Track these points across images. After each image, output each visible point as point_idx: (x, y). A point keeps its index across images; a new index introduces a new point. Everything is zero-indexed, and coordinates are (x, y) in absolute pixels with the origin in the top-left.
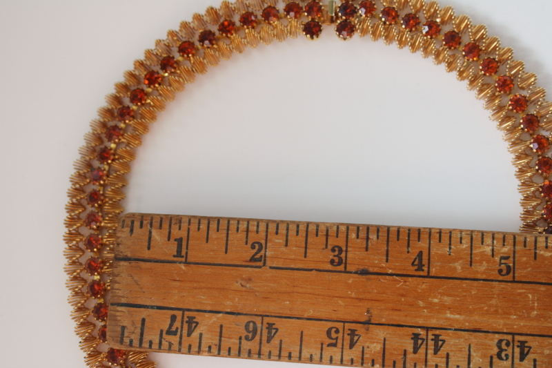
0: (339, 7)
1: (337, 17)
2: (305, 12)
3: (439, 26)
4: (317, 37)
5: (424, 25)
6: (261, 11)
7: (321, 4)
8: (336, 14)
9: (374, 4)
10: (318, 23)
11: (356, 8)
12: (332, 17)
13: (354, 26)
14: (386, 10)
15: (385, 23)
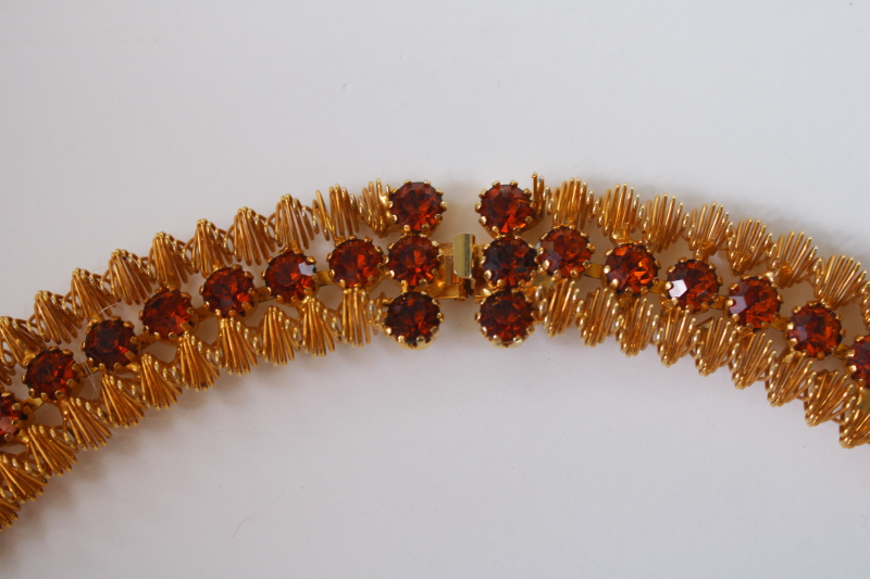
0: (486, 253)
1: (482, 282)
2: (389, 267)
3: (775, 292)
4: (428, 341)
5: (732, 293)
6: (265, 266)
7: (434, 243)
8: (478, 272)
9: (586, 240)
10: (428, 299)
11: (533, 252)
12: (467, 282)
13: (532, 307)
14: (622, 253)
15: (619, 291)
